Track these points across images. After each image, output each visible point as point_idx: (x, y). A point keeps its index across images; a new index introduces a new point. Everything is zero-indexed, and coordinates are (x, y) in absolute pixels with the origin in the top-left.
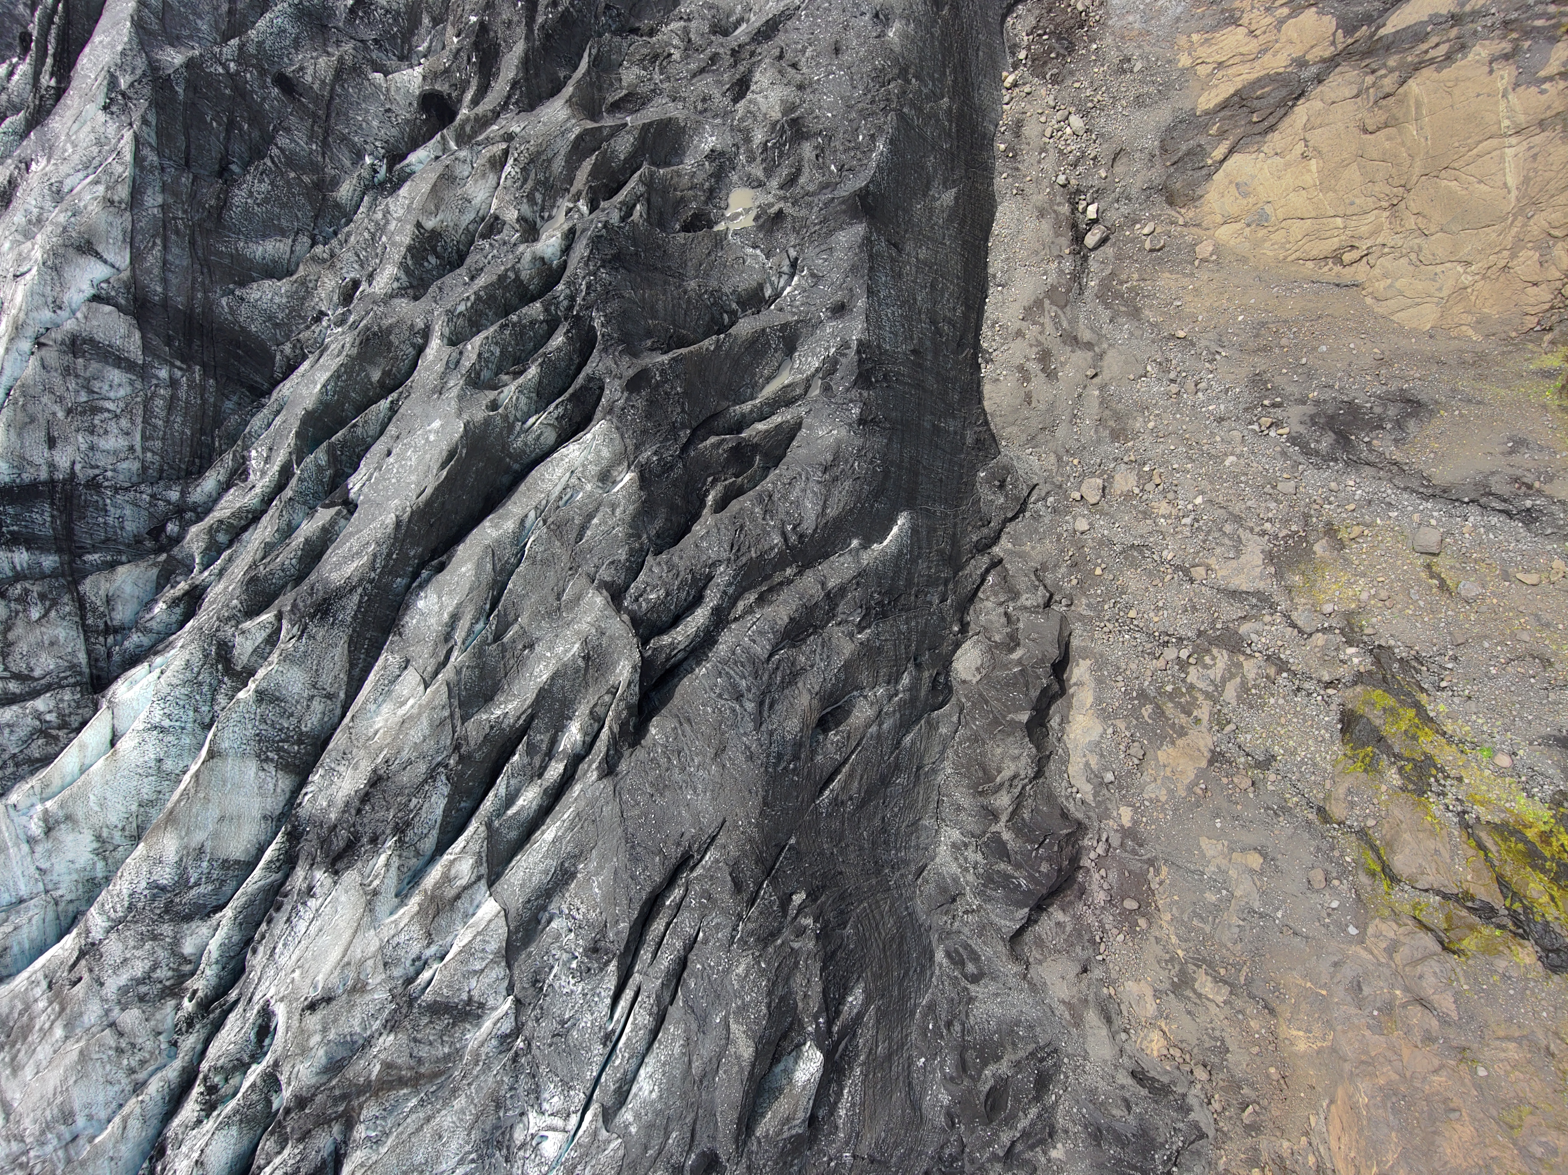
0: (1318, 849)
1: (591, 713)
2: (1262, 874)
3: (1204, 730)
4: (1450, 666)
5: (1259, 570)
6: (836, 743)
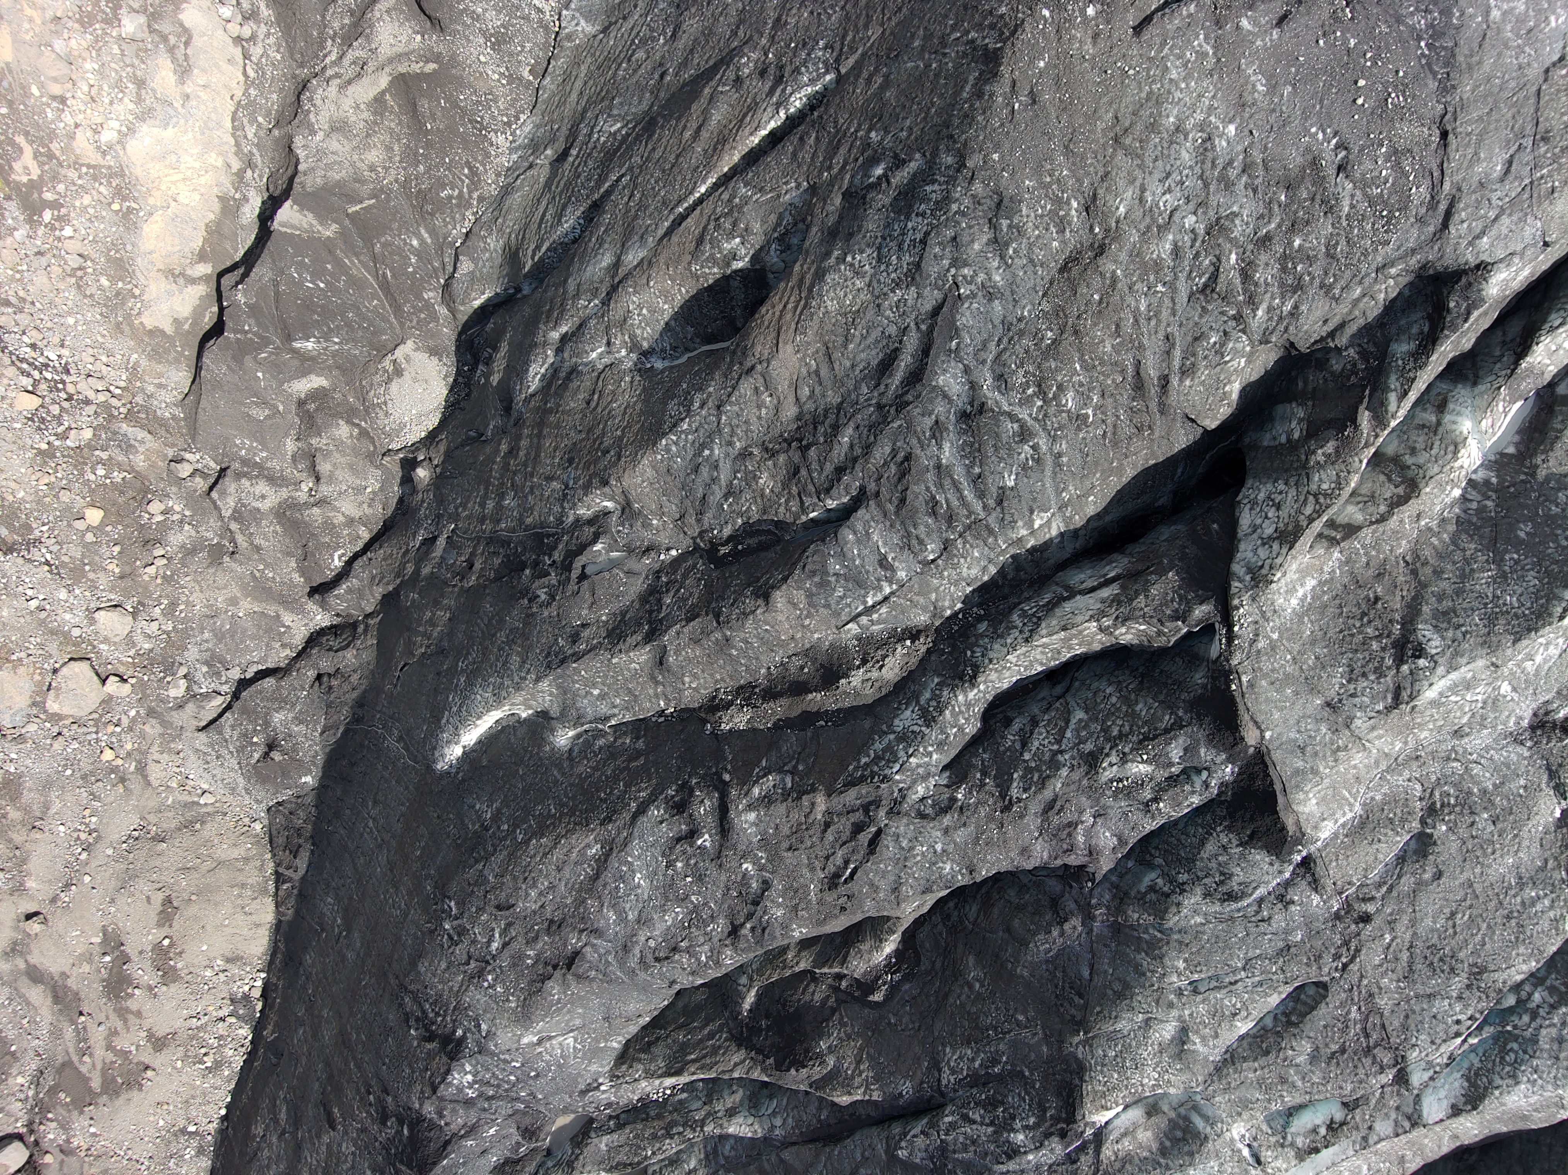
1: (1412, 485)
6: (734, 224)
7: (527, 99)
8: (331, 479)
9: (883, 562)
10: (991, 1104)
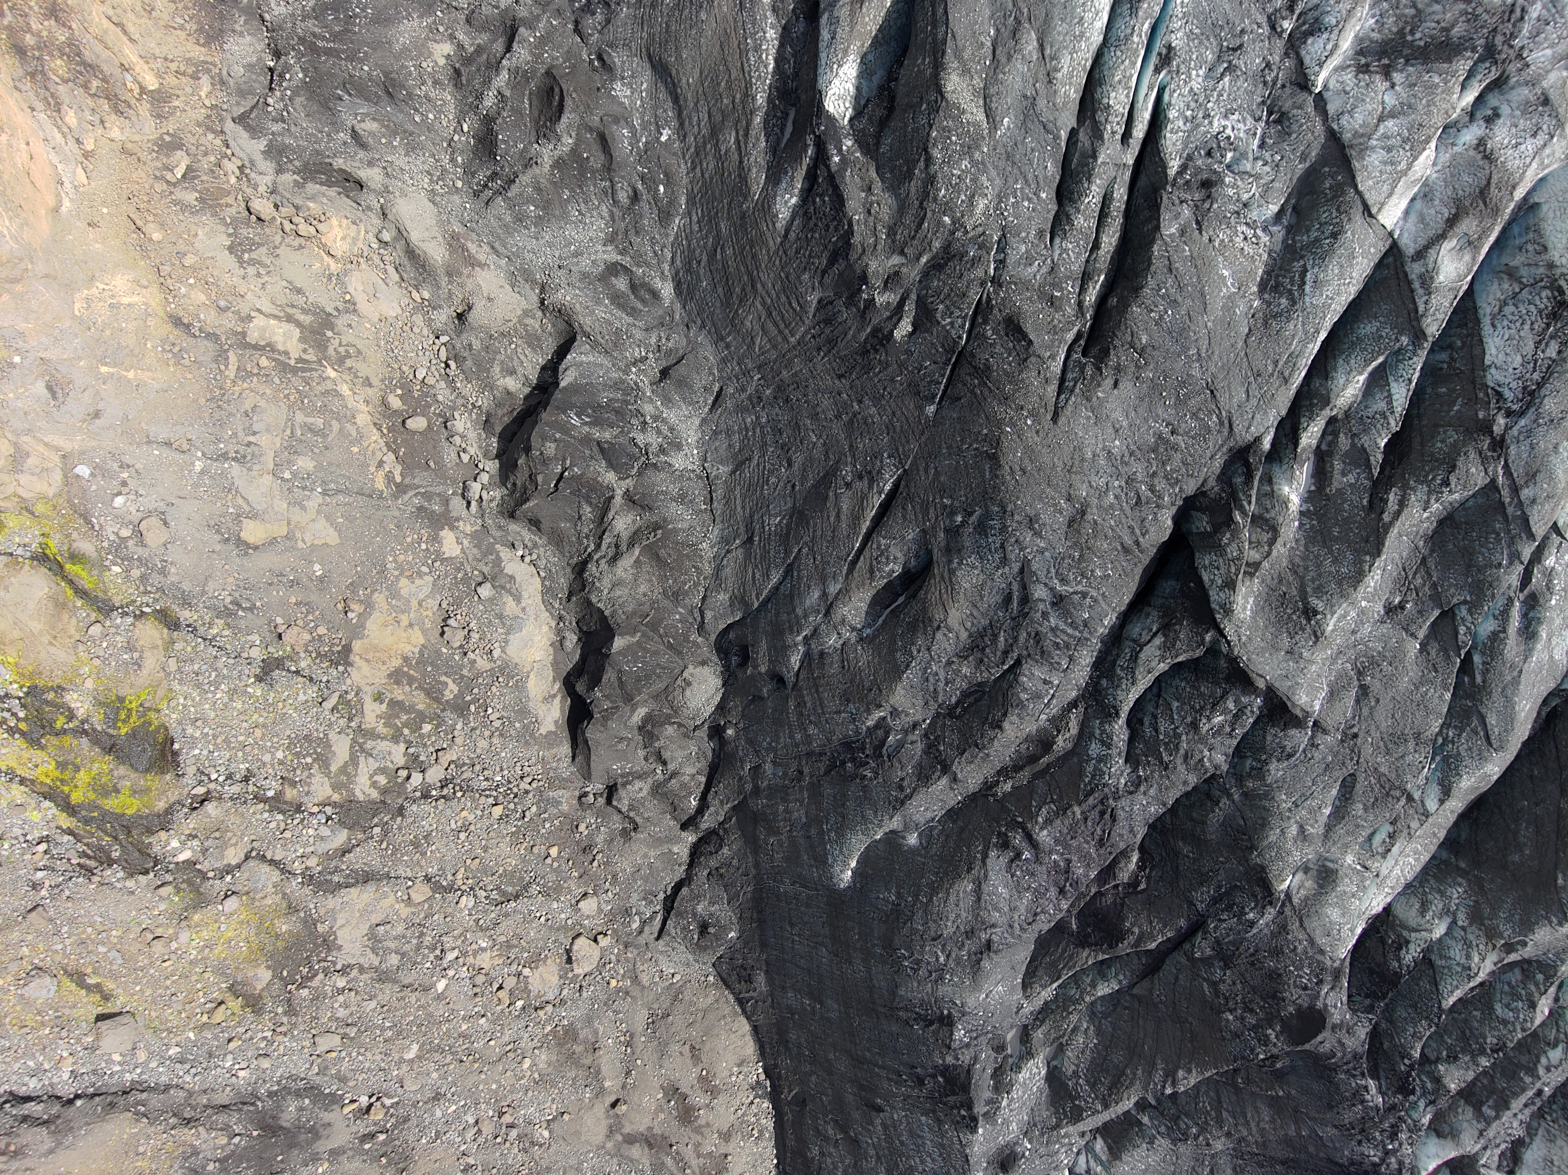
0: (163, 572)
1: (1274, 530)
2: (238, 518)
3: (366, 689)
4: (40, 874)
5: (340, 922)
6: (888, 558)
7: (707, 517)
8: (673, 759)
9: (1045, 682)
10: (1229, 908)
